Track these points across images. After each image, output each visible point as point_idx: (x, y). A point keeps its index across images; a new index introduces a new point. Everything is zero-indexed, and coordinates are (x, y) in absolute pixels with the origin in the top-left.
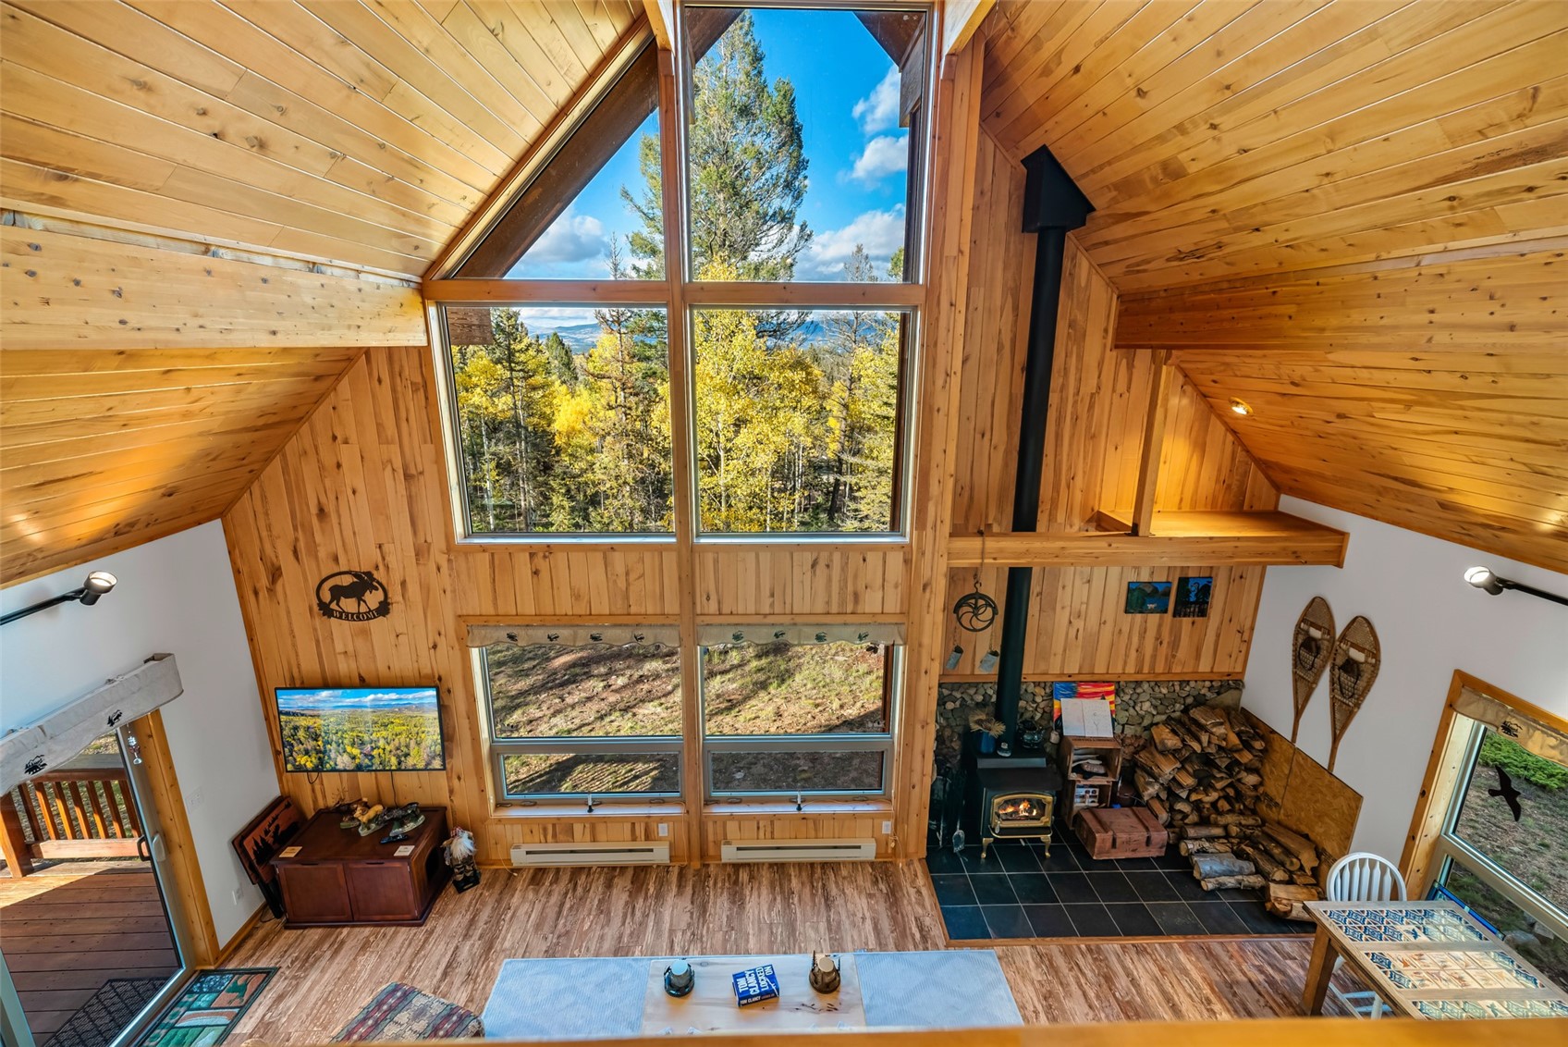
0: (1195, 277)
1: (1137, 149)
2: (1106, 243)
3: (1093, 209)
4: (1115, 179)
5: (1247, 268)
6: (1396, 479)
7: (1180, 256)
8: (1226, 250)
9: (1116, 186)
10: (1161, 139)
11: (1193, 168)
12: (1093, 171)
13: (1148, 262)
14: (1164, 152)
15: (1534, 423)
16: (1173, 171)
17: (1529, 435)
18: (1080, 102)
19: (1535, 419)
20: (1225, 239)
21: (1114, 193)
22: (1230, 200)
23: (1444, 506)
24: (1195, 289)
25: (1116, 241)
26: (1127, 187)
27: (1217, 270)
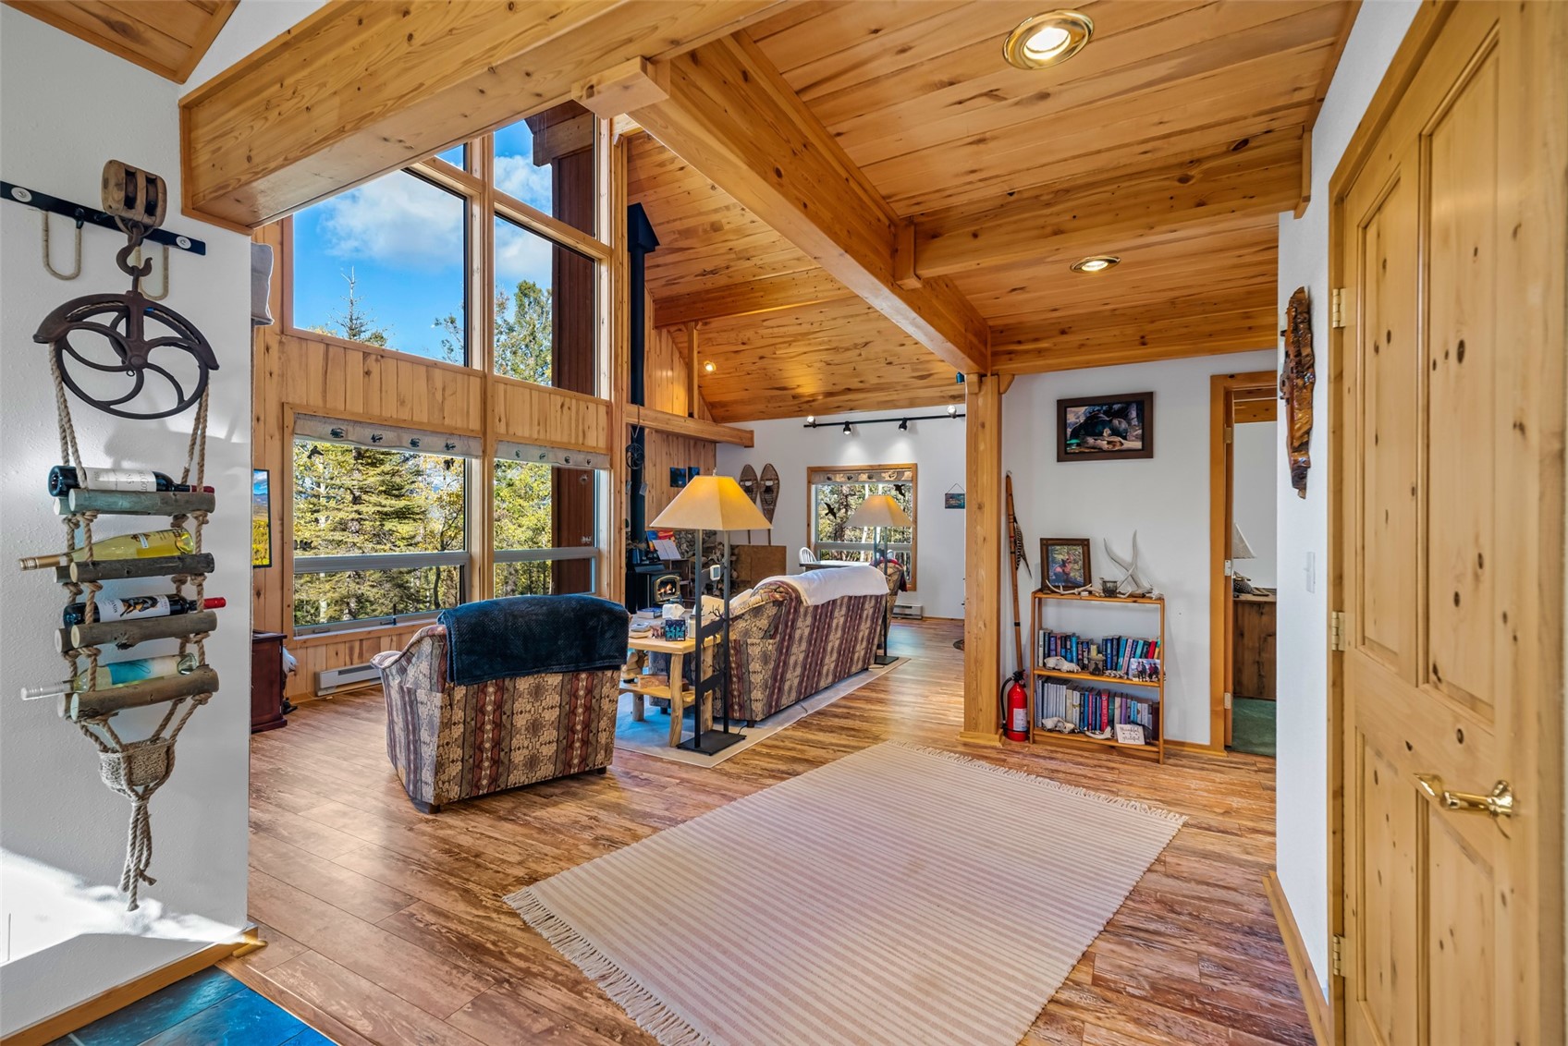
0: (709, 286)
1: (701, 214)
2: (658, 266)
3: (658, 244)
4: (680, 228)
5: (739, 279)
6: (777, 389)
7: (704, 274)
8: (730, 270)
9: (680, 232)
10: (716, 211)
11: (727, 227)
12: (668, 222)
13: (682, 277)
14: (715, 217)
16: (716, 228)
18: (677, 185)
20: (732, 264)
21: (677, 236)
22: (739, 244)
23: (794, 397)
24: (708, 291)
25: (665, 265)
26: (687, 233)
27: (721, 280)
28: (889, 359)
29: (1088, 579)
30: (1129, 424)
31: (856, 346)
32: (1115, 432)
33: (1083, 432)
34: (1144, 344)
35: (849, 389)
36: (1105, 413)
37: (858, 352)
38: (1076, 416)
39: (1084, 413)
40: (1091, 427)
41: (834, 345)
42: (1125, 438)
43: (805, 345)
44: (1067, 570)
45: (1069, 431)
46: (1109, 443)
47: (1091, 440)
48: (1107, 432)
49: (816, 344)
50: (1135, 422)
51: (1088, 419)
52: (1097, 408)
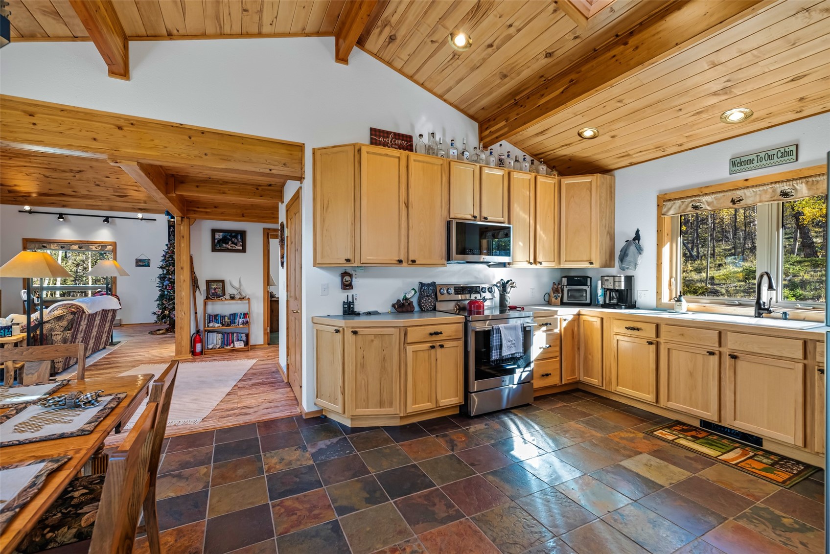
15: (49, 164)
17: (47, 167)
19: (50, 162)
29: (224, 294)
30: (238, 241)
32: (233, 243)
33: (221, 242)
34: (243, 216)
35: (63, 195)
36: (230, 236)
38: (219, 236)
39: (222, 235)
40: (224, 240)
41: (53, 167)
42: (236, 245)
44: (216, 291)
45: (216, 241)
46: (231, 246)
47: (224, 245)
48: (230, 243)
50: (240, 240)
51: (223, 237)
52: (226, 234)
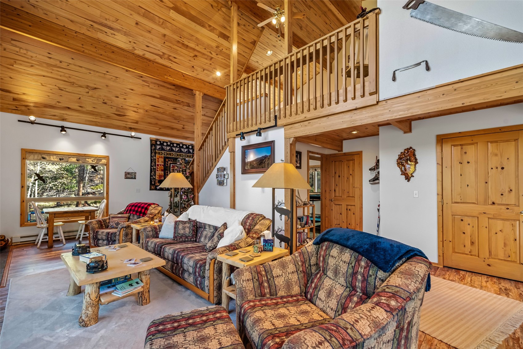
17: (66, 80)
28: (105, 101)
31: (87, 87)
35: (69, 108)
37: (87, 90)
41: (72, 80)
42: (298, 163)
43: (47, 72)
49: (57, 75)
